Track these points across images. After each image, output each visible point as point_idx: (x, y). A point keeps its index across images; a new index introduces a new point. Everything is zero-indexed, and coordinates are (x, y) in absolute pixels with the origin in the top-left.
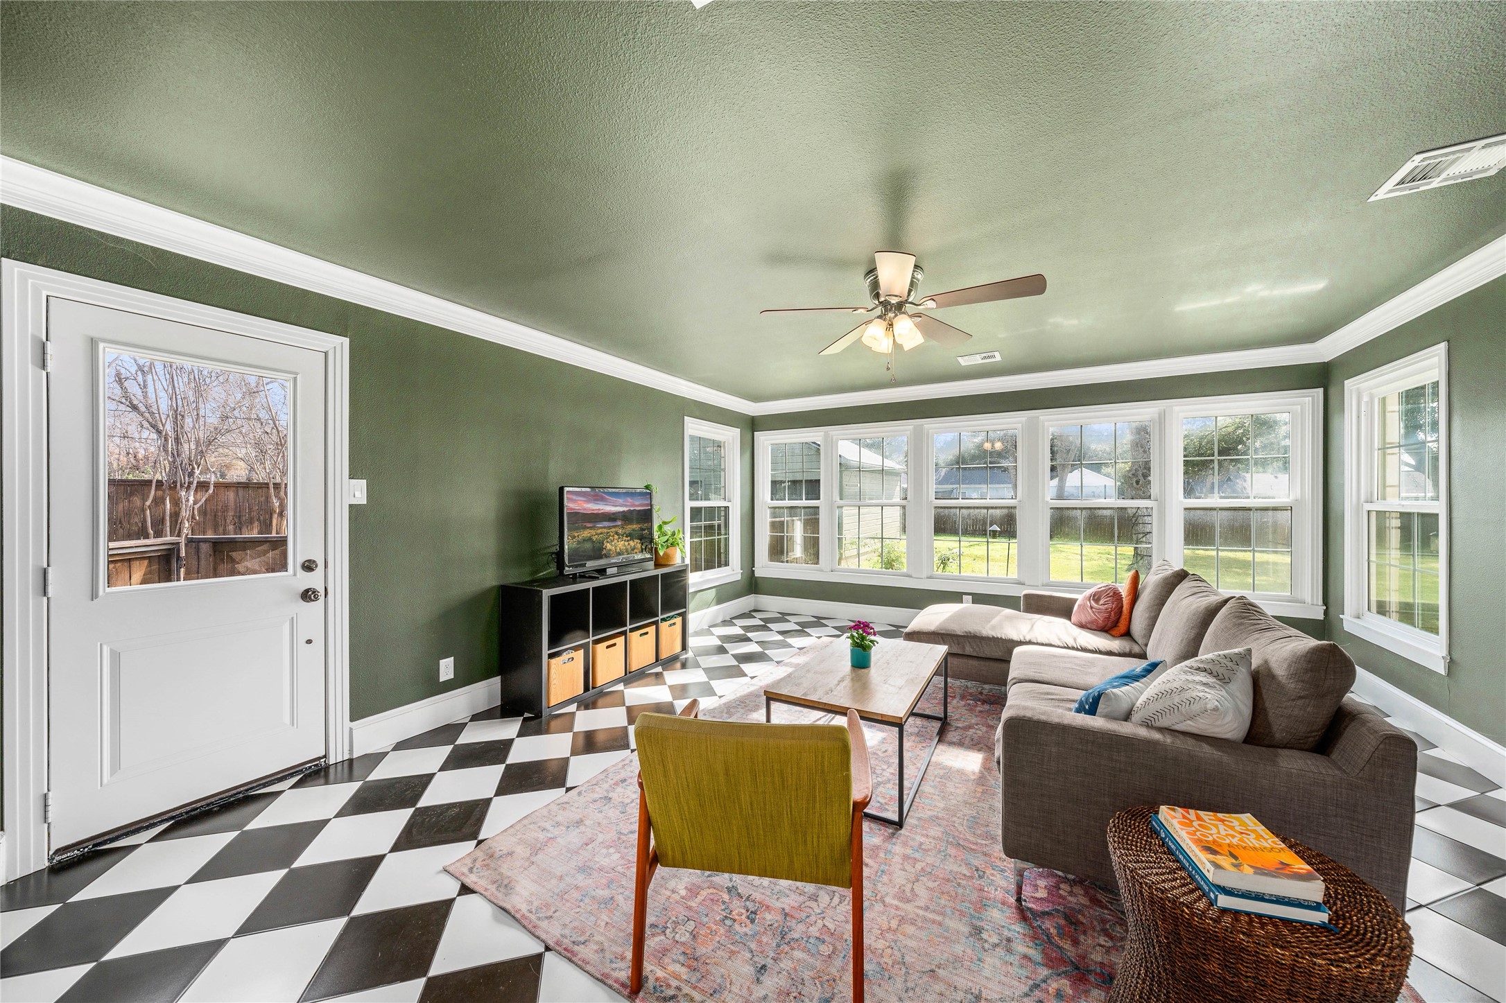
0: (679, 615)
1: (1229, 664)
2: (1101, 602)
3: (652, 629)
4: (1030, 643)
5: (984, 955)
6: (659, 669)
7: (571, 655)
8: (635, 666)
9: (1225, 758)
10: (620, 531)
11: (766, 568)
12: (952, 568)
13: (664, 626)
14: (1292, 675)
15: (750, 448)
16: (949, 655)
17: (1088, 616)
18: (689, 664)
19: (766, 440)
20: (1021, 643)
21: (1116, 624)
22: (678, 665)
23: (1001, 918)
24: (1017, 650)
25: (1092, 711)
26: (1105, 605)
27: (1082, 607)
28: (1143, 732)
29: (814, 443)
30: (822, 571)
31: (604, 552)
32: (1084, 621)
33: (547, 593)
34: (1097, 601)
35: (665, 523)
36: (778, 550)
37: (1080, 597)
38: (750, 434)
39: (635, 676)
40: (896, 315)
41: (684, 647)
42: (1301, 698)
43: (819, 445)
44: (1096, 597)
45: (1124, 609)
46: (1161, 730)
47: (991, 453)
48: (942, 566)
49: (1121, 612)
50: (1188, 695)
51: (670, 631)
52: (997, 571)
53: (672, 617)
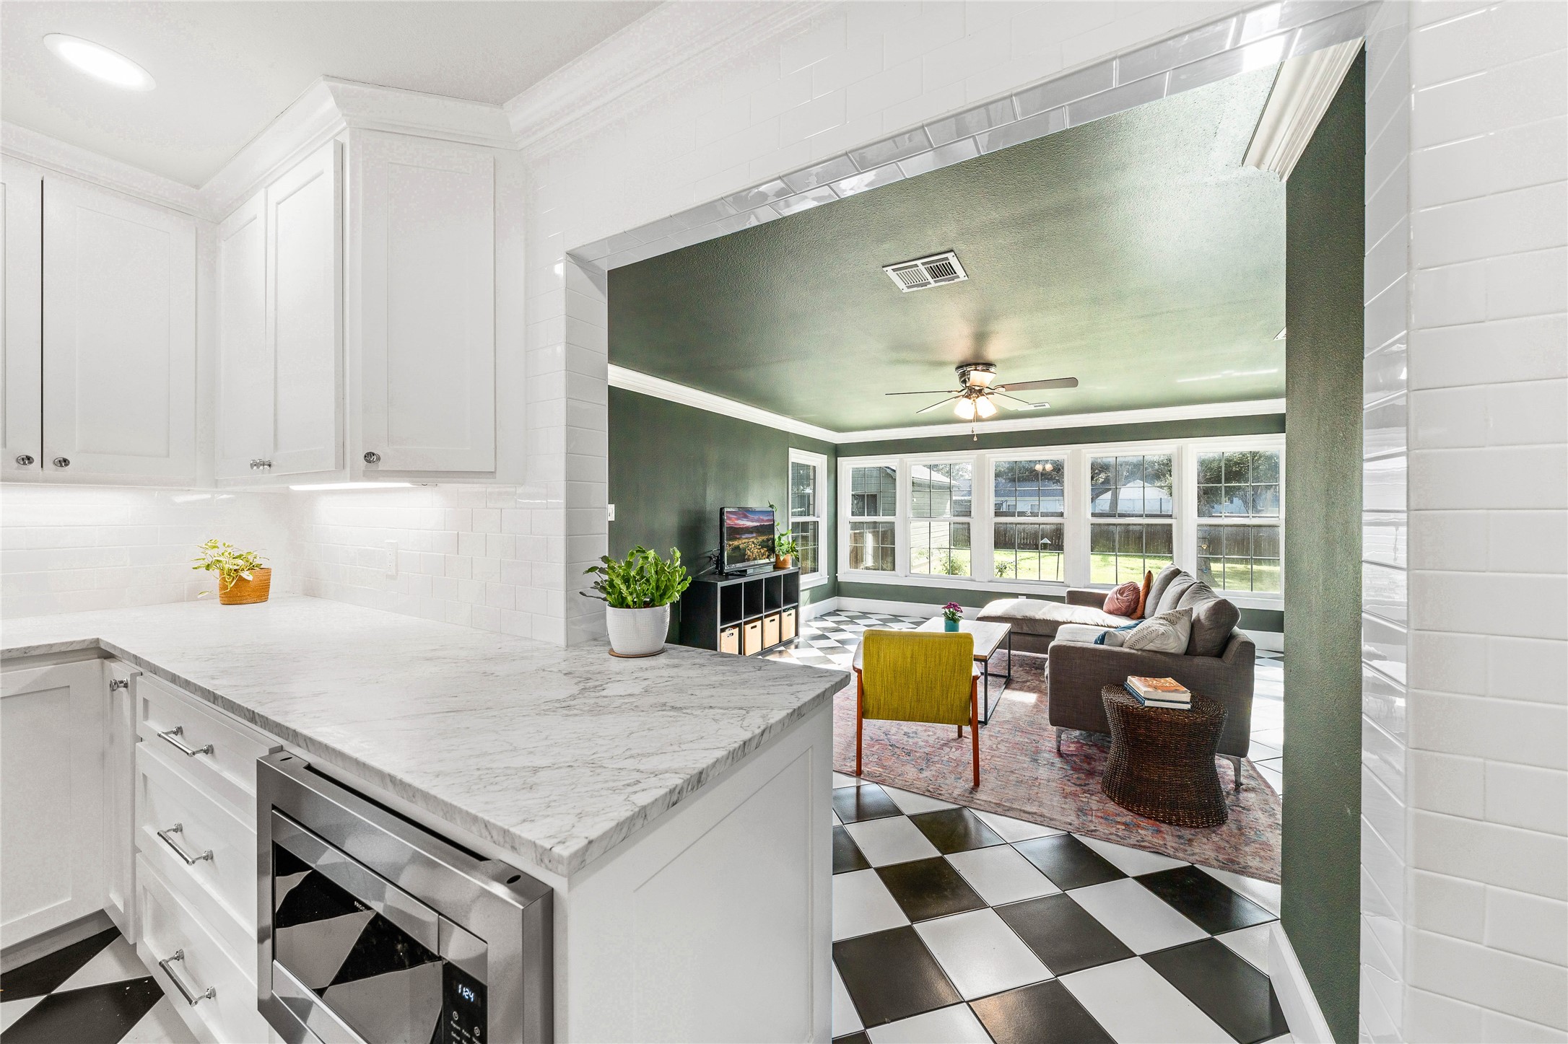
0: (794, 607)
1: (1179, 615)
2: (1125, 595)
3: (777, 617)
4: (1071, 622)
5: (1038, 767)
6: (782, 648)
7: (731, 632)
8: (767, 645)
9: (1167, 660)
10: (755, 541)
11: (847, 574)
12: (1009, 574)
13: (784, 615)
14: (1207, 618)
15: (834, 472)
16: (1010, 633)
17: (1116, 605)
18: (800, 645)
19: (847, 465)
20: (1064, 623)
21: (1135, 610)
22: (793, 646)
23: (1048, 755)
24: (1061, 627)
25: (1102, 643)
26: (1128, 596)
27: (1111, 599)
28: (1127, 650)
29: (888, 468)
30: (898, 576)
31: (746, 557)
32: (1111, 608)
33: (720, 584)
34: (1121, 594)
35: (783, 535)
36: (856, 557)
37: (1110, 593)
38: (833, 460)
39: (767, 651)
40: (978, 397)
41: (797, 634)
42: (1210, 629)
43: (894, 471)
44: (1121, 592)
45: (1141, 599)
46: (1137, 650)
47: (1042, 474)
48: (999, 573)
49: (1139, 602)
50: (1150, 629)
51: (788, 619)
52: (1049, 575)
53: (789, 609)
